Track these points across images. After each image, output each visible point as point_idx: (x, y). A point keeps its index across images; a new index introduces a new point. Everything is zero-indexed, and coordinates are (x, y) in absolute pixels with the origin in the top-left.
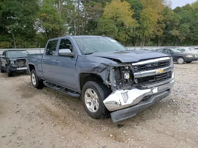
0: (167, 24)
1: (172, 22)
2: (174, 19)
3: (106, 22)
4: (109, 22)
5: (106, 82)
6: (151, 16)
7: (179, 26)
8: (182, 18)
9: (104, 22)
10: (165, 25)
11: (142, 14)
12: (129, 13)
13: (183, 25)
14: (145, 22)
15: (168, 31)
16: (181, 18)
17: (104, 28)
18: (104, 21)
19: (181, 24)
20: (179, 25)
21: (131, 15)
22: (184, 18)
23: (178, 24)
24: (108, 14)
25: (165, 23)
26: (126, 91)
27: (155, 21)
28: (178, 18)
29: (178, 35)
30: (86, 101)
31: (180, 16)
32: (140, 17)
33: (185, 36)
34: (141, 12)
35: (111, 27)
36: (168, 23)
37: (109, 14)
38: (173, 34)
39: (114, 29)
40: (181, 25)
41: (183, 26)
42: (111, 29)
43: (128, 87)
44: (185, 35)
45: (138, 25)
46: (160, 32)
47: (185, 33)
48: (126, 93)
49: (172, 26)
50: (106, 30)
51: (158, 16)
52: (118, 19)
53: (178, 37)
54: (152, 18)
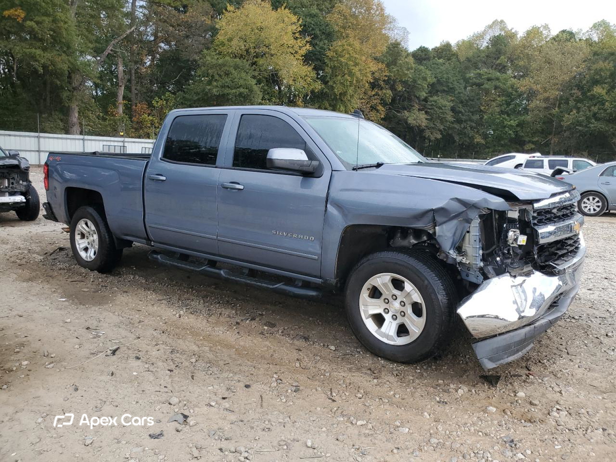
0: (396, 90)
1: (411, 87)
2: (414, 81)
3: (224, 65)
4: (236, 67)
5: (453, 254)
6: (356, 64)
7: (426, 100)
8: (435, 80)
9: (221, 66)
10: (389, 92)
11: (330, 54)
12: (296, 48)
13: (435, 98)
14: (339, 77)
15: (398, 112)
16: (431, 80)
17: (220, 83)
18: (220, 61)
19: (431, 96)
20: (426, 97)
21: (303, 51)
22: (438, 80)
23: (423, 94)
24: (230, 40)
25: (393, 88)
26: (519, 279)
27: (365, 78)
28: (425, 79)
29: (424, 124)
30: (365, 312)
31: (429, 73)
32: (325, 63)
33: (440, 131)
34: (329, 50)
35: (241, 82)
36: (400, 88)
37: (235, 42)
38: (411, 121)
39: (251, 91)
40: (431, 99)
41: (436, 102)
42: (242, 90)
43: (525, 270)
44: (442, 127)
45: (318, 86)
46: (378, 111)
47: (442, 123)
48: (521, 285)
49: (410, 100)
50: (227, 91)
51: (374, 66)
52: (261, 61)
53: (423, 130)
54: (357, 68)
